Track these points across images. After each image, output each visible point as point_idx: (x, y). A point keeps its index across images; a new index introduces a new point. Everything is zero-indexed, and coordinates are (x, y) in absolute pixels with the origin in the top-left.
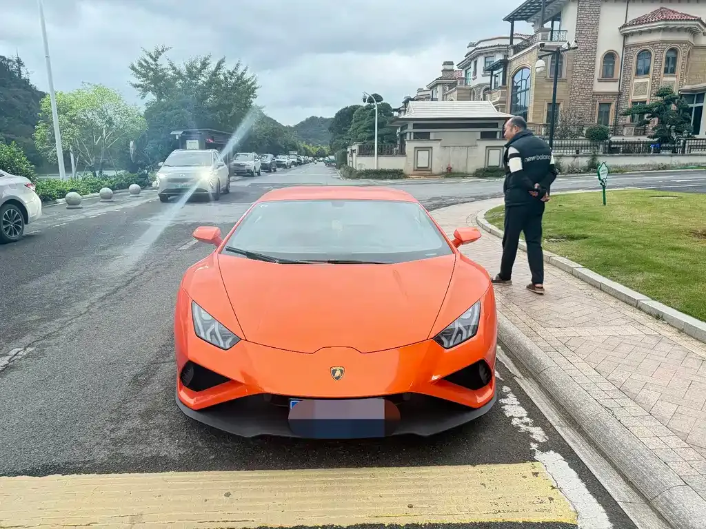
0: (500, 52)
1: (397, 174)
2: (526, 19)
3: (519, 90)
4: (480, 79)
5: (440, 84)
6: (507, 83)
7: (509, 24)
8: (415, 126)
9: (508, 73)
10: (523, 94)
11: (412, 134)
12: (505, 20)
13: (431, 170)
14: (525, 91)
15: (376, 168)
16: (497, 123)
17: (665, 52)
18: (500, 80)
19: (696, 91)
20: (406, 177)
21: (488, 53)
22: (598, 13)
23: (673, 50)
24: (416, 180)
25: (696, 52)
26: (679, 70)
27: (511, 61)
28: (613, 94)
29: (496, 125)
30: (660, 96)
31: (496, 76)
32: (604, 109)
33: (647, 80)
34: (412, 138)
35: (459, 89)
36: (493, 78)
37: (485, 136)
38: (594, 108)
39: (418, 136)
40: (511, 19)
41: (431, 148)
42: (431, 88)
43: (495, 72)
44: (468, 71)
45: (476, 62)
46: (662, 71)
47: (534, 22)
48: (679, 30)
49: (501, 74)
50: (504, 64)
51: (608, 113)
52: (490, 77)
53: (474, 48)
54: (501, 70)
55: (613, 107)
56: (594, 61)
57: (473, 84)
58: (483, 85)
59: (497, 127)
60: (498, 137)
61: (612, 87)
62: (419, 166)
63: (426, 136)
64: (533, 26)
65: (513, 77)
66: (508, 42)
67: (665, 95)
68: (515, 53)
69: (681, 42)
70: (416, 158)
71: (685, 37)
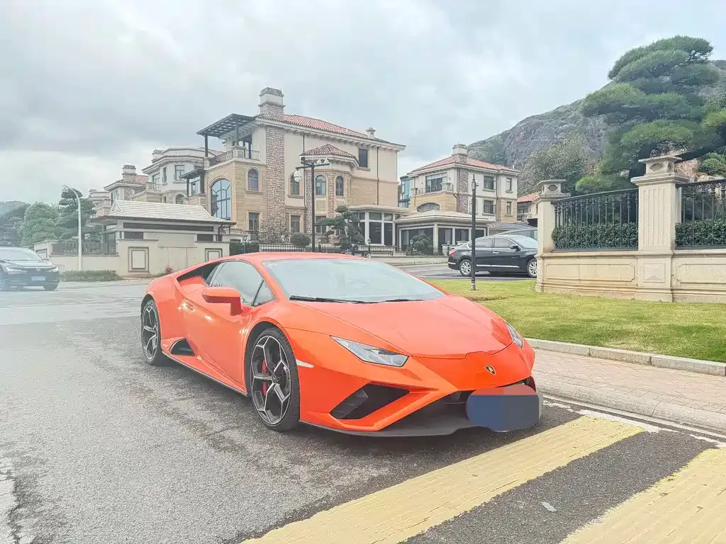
0: (190, 162)
1: (110, 276)
2: (218, 136)
3: (218, 199)
4: (172, 185)
5: (121, 187)
6: (206, 191)
7: (203, 138)
8: (126, 225)
9: (205, 183)
10: (224, 202)
11: (123, 234)
12: (198, 133)
13: (148, 271)
14: (226, 200)
15: (80, 269)
16: (213, 227)
17: (335, 179)
18: (198, 188)
19: (358, 211)
20: (120, 279)
21: (178, 162)
22: (282, 140)
23: (340, 178)
24: (132, 281)
25: (355, 181)
26: (345, 193)
27: (208, 172)
28: (301, 209)
29: (212, 229)
30: (339, 212)
31: (193, 184)
32: (295, 221)
33: (325, 199)
34: (123, 238)
35: (148, 193)
36: (190, 185)
37: (201, 238)
38: (287, 219)
39: (129, 236)
40: (206, 133)
41: (148, 248)
42: (110, 190)
43: (191, 181)
44: (156, 177)
45: (165, 169)
46: (335, 193)
47: (226, 139)
48: (342, 163)
49: (199, 183)
50: (201, 173)
51: (298, 223)
52: (186, 184)
53: (162, 156)
54: (199, 178)
55: (301, 220)
56: (283, 180)
57: (164, 190)
58: (175, 191)
59: (212, 231)
60: (215, 240)
61: (299, 203)
62: (134, 267)
63: (139, 236)
64: (224, 143)
65: (211, 187)
66: (203, 154)
67: (344, 211)
68: (211, 165)
69: (345, 173)
70: (131, 260)
71: (347, 169)
